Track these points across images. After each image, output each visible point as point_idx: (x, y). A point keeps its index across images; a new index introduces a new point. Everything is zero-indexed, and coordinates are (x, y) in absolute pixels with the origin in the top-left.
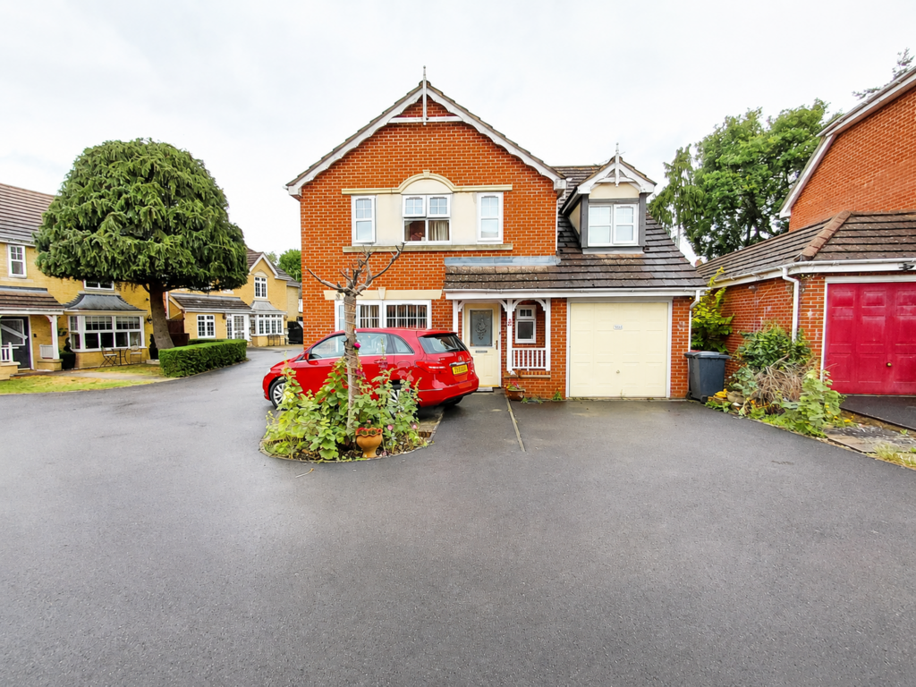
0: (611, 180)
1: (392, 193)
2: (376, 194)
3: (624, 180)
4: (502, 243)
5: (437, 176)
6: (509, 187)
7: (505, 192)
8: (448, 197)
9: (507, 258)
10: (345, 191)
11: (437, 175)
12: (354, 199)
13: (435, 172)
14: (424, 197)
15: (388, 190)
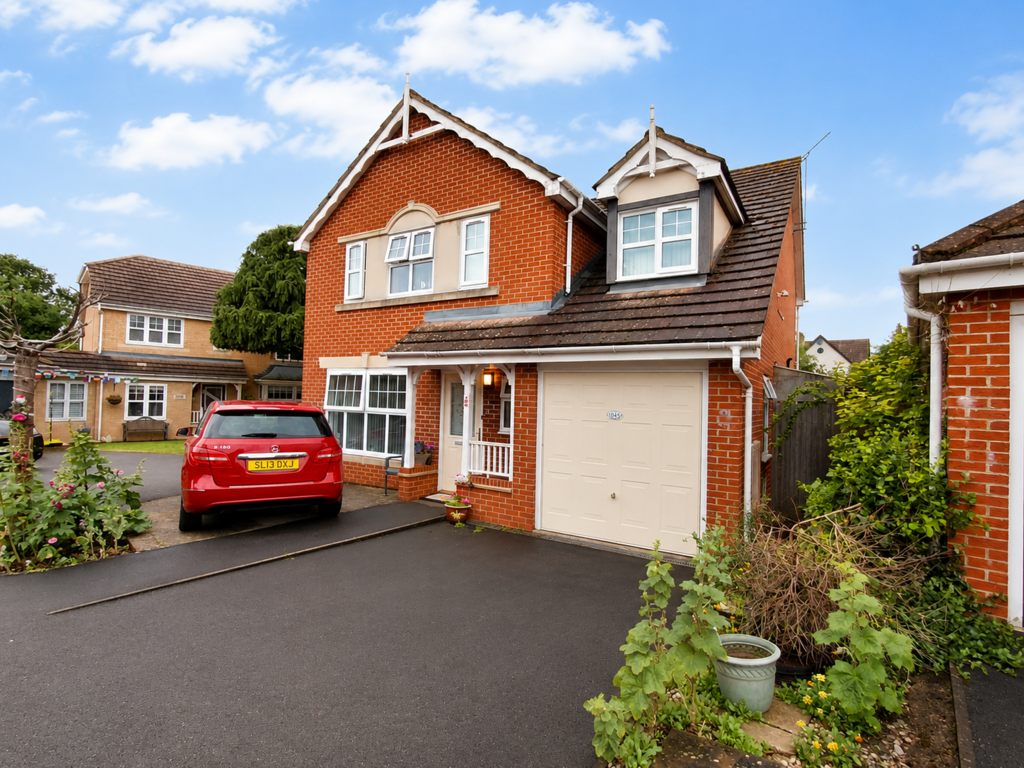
0: (642, 170)
1: (380, 236)
2: (366, 239)
3: (666, 164)
4: (486, 286)
5: (422, 207)
6: (496, 205)
7: (492, 212)
8: (432, 230)
9: (493, 308)
10: (341, 240)
11: (423, 204)
12: (348, 247)
13: (421, 202)
14: (407, 235)
15: (376, 232)
